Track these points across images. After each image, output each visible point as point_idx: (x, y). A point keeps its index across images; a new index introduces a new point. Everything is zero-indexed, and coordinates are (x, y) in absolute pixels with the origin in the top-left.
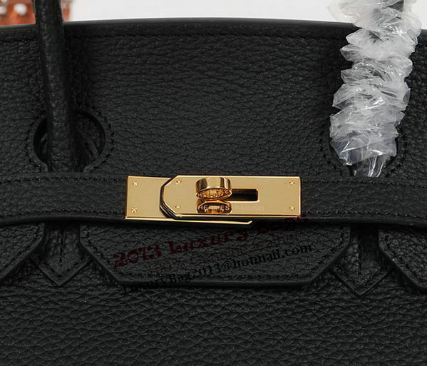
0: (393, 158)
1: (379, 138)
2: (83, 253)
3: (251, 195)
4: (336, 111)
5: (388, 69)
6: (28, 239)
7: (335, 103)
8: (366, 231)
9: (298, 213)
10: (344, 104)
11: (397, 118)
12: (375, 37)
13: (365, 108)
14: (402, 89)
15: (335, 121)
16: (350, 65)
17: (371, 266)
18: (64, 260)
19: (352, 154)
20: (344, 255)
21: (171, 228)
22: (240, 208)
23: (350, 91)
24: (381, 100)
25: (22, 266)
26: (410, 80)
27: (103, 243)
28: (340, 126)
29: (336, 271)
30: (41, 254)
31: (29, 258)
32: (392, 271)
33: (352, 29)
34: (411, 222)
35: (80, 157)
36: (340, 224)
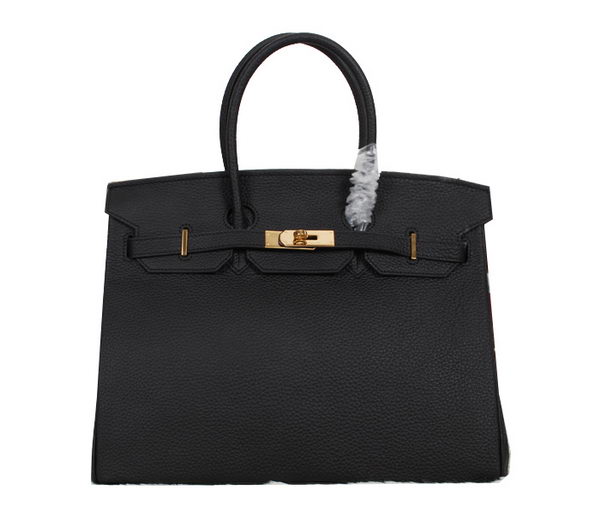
0: (370, 224)
1: (365, 215)
2: (248, 261)
3: (315, 238)
4: (347, 204)
5: (368, 187)
6: (226, 256)
7: (348, 201)
8: (359, 252)
9: (333, 244)
10: (351, 201)
11: (372, 207)
12: (363, 174)
13: (360, 203)
14: (374, 195)
15: (347, 208)
16: (353, 185)
17: (361, 267)
18: (240, 265)
19: (354, 222)
20: (351, 262)
21: (282, 251)
22: (310, 242)
23: (354, 196)
24: (366, 199)
25: (223, 267)
26: (377, 191)
27: (253, 256)
28: (348, 211)
29: (348, 268)
30: (230, 263)
31: (226, 264)
32: (370, 268)
33: (354, 171)
34: (376, 248)
35: (246, 224)
36: (350, 249)
